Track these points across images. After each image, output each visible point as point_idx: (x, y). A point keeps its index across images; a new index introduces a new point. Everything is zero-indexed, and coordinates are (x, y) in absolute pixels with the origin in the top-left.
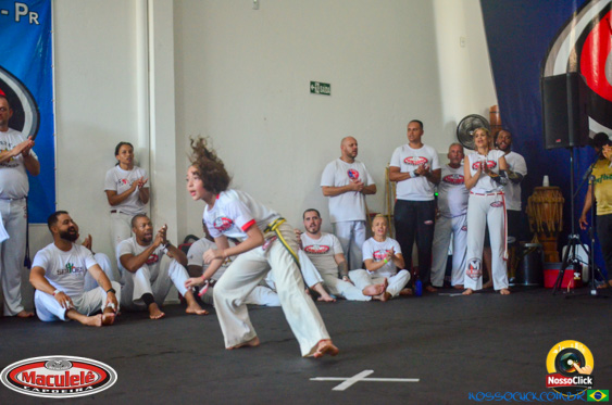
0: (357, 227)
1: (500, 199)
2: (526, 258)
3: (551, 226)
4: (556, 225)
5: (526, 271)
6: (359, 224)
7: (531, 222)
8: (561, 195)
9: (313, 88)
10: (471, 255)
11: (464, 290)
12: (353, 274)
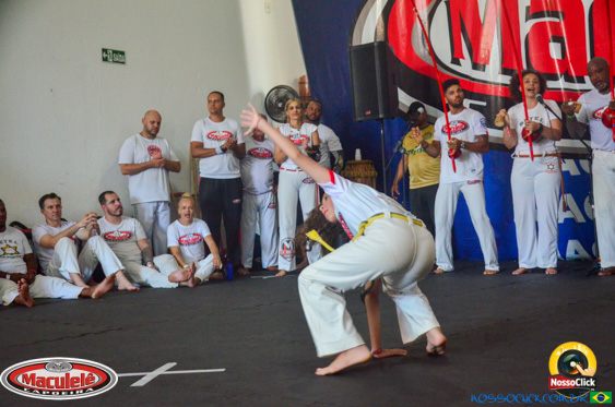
0: (160, 209)
6: (162, 205)
8: (373, 169)
9: (105, 55)
10: (284, 235)
11: (278, 271)
12: (158, 260)
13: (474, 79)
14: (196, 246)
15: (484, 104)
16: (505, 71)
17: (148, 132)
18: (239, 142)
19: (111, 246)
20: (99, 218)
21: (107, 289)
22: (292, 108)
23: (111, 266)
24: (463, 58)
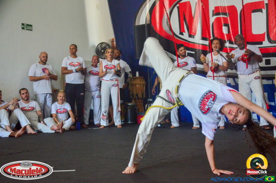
0: (48, 97)
1: (116, 83)
2: (129, 110)
3: (140, 95)
4: (142, 95)
5: (129, 116)
6: (48, 95)
7: (131, 93)
8: (144, 81)
9: (23, 26)
10: (103, 110)
11: (100, 126)
12: (46, 120)
13: (189, 42)
14: (64, 114)
15: (194, 53)
16: (204, 38)
17: (42, 62)
18: (84, 68)
19: (24, 114)
20: (19, 100)
21: (22, 133)
22: (109, 52)
23: (24, 122)
24: (185, 32)
